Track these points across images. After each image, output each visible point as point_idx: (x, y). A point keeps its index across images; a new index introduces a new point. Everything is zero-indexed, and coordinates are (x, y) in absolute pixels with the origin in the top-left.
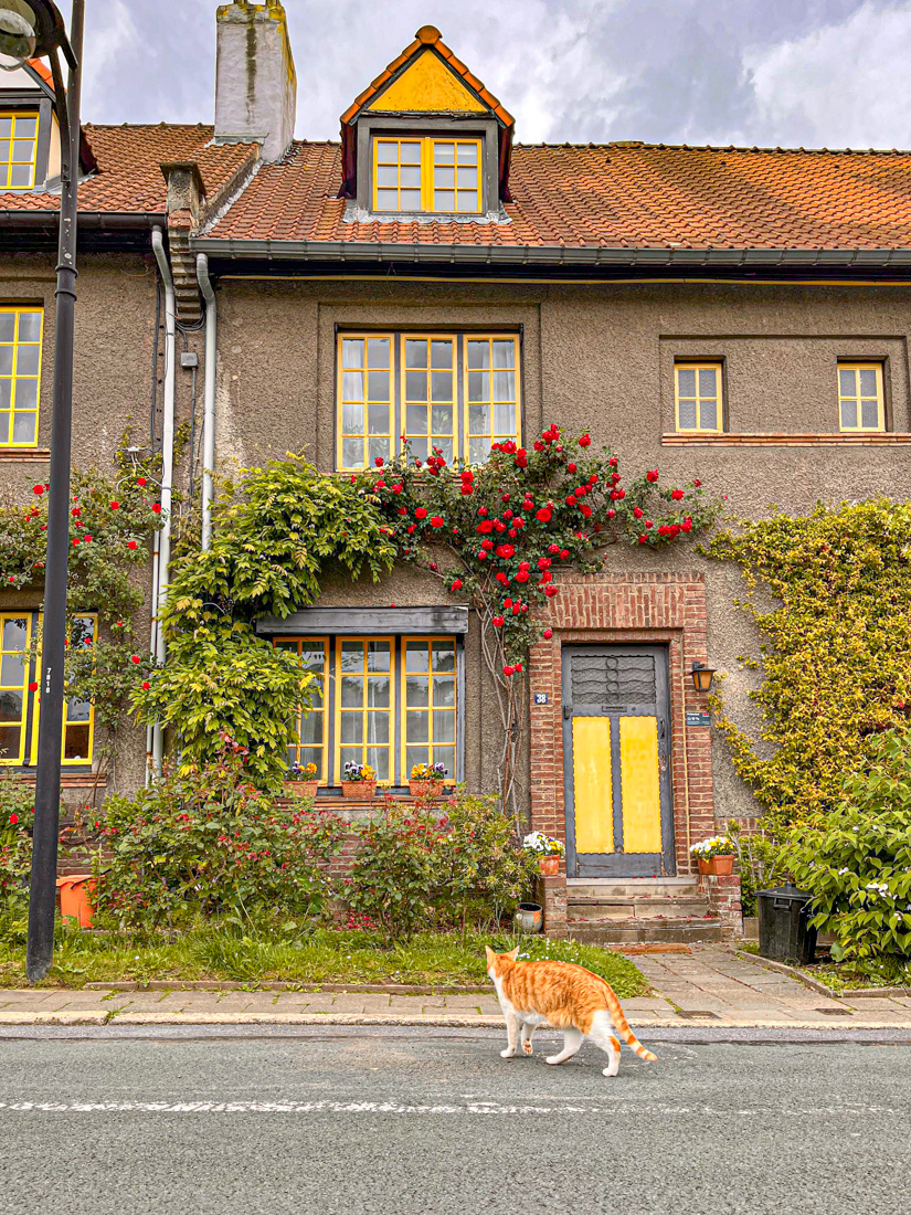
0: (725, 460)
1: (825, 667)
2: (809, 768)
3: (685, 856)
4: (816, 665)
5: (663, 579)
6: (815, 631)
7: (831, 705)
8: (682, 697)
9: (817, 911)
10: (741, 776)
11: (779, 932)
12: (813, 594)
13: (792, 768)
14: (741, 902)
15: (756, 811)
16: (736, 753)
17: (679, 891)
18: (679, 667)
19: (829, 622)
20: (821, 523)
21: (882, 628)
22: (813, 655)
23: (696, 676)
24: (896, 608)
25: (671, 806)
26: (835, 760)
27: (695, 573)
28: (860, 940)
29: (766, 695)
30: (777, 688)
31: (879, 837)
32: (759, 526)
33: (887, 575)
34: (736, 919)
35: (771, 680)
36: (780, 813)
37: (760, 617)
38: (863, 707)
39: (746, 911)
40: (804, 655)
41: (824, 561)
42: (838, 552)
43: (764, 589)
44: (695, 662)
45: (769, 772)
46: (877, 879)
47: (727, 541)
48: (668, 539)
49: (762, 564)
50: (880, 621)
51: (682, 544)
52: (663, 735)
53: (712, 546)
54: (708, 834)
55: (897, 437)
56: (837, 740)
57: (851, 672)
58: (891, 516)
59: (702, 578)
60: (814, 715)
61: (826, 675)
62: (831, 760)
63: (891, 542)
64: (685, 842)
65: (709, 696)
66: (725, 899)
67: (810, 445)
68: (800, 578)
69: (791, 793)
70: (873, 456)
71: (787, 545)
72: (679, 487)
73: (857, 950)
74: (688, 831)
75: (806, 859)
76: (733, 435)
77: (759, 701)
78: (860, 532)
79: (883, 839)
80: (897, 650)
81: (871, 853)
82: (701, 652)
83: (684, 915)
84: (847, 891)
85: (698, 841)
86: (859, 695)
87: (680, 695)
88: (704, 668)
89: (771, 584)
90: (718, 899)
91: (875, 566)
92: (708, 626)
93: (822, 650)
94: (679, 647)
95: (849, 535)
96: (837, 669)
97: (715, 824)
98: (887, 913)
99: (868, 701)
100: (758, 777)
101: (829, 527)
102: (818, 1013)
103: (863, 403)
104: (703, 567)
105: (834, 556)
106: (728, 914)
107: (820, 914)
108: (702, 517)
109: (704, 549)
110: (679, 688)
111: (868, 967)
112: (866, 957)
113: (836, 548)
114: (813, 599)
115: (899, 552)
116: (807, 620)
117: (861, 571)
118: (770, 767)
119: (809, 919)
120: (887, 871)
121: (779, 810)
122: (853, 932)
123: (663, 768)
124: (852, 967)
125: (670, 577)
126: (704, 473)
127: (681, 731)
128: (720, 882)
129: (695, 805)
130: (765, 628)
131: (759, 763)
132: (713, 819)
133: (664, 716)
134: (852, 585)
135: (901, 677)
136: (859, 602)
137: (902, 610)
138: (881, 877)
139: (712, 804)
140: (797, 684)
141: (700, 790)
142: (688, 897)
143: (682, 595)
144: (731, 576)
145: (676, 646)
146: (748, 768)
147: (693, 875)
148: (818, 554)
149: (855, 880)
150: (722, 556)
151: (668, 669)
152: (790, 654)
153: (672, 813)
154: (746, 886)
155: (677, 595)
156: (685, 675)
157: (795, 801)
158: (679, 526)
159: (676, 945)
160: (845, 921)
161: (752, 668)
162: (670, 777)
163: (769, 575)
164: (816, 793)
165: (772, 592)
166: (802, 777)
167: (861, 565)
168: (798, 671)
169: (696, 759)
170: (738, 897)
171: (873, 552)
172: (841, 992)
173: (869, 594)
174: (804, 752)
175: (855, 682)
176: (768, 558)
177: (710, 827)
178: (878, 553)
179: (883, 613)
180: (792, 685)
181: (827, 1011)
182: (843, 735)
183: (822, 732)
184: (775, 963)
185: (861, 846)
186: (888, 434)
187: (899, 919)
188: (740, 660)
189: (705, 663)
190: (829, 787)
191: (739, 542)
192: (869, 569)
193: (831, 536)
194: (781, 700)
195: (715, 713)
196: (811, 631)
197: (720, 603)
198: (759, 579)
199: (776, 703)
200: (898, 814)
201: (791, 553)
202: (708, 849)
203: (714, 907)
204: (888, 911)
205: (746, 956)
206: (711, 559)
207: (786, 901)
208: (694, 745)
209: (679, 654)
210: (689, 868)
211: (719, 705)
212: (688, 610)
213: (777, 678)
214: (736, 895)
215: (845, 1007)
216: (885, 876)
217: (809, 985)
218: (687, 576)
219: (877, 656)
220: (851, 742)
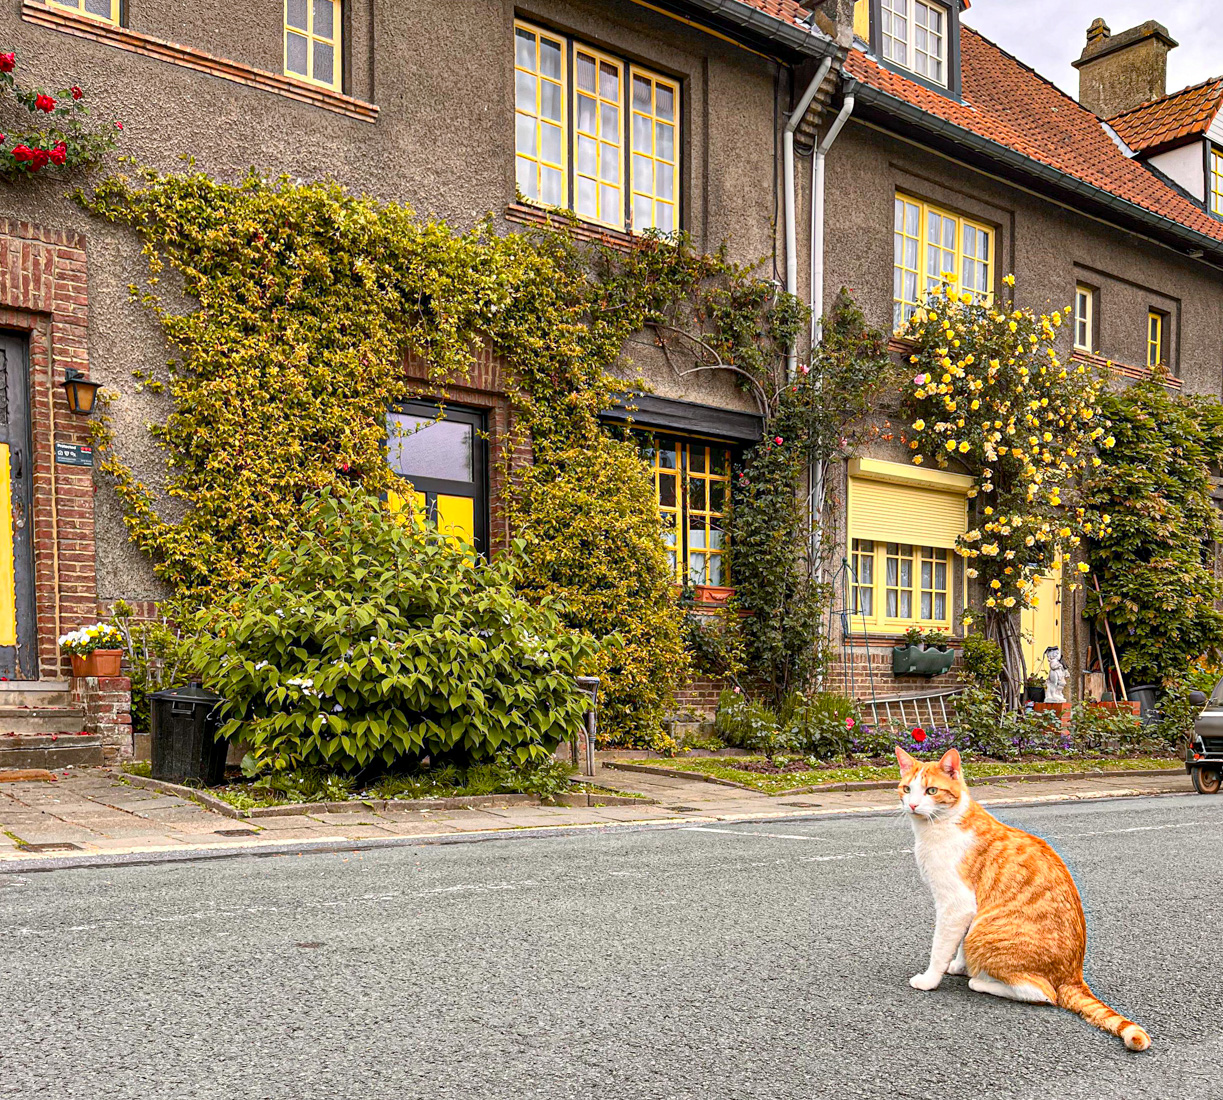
0: (121, 70)
1: (254, 404)
2: (229, 539)
3: (53, 651)
4: (243, 400)
5: (20, 231)
6: (243, 352)
7: (260, 457)
8: (50, 419)
9: (228, 715)
10: (137, 544)
11: (178, 746)
12: (242, 299)
13: (207, 537)
14: (131, 712)
15: (156, 594)
16: (130, 511)
17: (43, 700)
18: (45, 373)
19: (259, 343)
20: (253, 200)
21: (327, 364)
22: (239, 385)
23: (71, 390)
24: (345, 339)
25: (32, 580)
26: (262, 531)
27: (71, 233)
28: (277, 750)
29: (174, 434)
30: (190, 425)
31: (306, 621)
32: (169, 183)
33: (337, 294)
34: (124, 737)
35: (182, 413)
36: (189, 597)
37: (168, 318)
38: (301, 464)
39: (137, 725)
40: (227, 384)
41: (257, 256)
42: (276, 247)
43: (173, 278)
44: (70, 368)
45: (176, 541)
46: (301, 674)
47: (121, 195)
48: (29, 168)
49: (170, 240)
50: (326, 353)
51: (51, 184)
52: (19, 474)
53: (98, 196)
54: (86, 621)
55: (356, 106)
56: (267, 505)
57: (287, 417)
58: (343, 213)
59: (82, 242)
60: (238, 468)
61: (255, 416)
62: (258, 531)
63: (342, 249)
64: (52, 631)
65: (90, 422)
66: (109, 709)
67: (243, 82)
68: (224, 273)
69: (204, 570)
70: (325, 123)
71: (208, 219)
72: (49, 93)
73: (273, 762)
74: (57, 616)
75: (218, 653)
76: (133, 34)
77: (165, 441)
78: (305, 226)
79: (310, 625)
80: (345, 396)
81: (296, 642)
82: (80, 355)
83: (48, 730)
84: (264, 690)
85: (72, 630)
86: (296, 448)
87: (47, 416)
88: (84, 379)
89: (184, 273)
90: (98, 709)
91: (323, 277)
92: (91, 318)
93: (251, 381)
94: (44, 341)
95: (290, 226)
96: (270, 409)
97: (98, 608)
98: (311, 716)
99: (306, 458)
100: (159, 547)
101: (265, 208)
102: (216, 835)
103: (315, 44)
104: (84, 226)
105: (270, 251)
106: (112, 729)
107: (231, 721)
108: (83, 147)
109: (86, 199)
110: (45, 405)
111: (285, 781)
112: (284, 769)
113: (273, 240)
114: (241, 307)
115: (352, 264)
116: (232, 334)
117: (305, 281)
118: (178, 533)
119: (217, 728)
120: (312, 664)
121: (187, 593)
122: (268, 741)
123: (21, 524)
124: (266, 782)
125: (31, 230)
126: (88, 82)
127: (48, 469)
128: (101, 685)
129: (68, 579)
130: (174, 337)
131: (163, 527)
132: (95, 600)
133: (21, 445)
134: (292, 297)
135: (348, 432)
136: (301, 323)
137: (354, 344)
138: (305, 672)
139: (94, 579)
140: (217, 422)
141: (76, 558)
142: (56, 707)
143: (49, 263)
144: (126, 250)
145: (40, 339)
146: (146, 532)
147: (63, 678)
148: (249, 244)
149: (275, 674)
150: (112, 216)
151: (27, 375)
152: (208, 380)
153: (33, 589)
154: (139, 692)
155: (43, 261)
156: (54, 386)
157: (209, 583)
158: (46, 152)
159: (33, 771)
160: (261, 729)
161: (156, 392)
162: (30, 537)
163: (181, 259)
164: (238, 573)
165: (185, 286)
166: (219, 550)
167: (304, 272)
168: (218, 404)
169: (70, 514)
170: (126, 706)
171: (319, 256)
172: (249, 812)
173: (314, 314)
174: (224, 517)
175: (291, 431)
176: (181, 233)
177: (90, 611)
178: (325, 259)
179: (329, 343)
180: (209, 423)
181: (229, 833)
182: (275, 498)
183: (247, 492)
184: (170, 785)
185: (284, 633)
186: (345, 98)
187: (324, 721)
188: (138, 377)
189: (86, 372)
190: (254, 566)
191: (138, 200)
192: (312, 280)
193: (267, 221)
194: (194, 442)
195: (100, 449)
196: (237, 352)
197: (109, 287)
198: (167, 261)
199: (187, 446)
200: (330, 594)
201: (211, 233)
202: (85, 640)
203: (92, 720)
204: (312, 713)
205: (133, 780)
206: (96, 216)
207: (188, 705)
208: (68, 492)
209: (44, 352)
210: (58, 667)
211: (107, 439)
212: (58, 287)
213: (190, 411)
214: (123, 703)
215: (252, 828)
216: (309, 671)
217: (210, 806)
218: (57, 232)
219: (319, 399)
220: (284, 509)
